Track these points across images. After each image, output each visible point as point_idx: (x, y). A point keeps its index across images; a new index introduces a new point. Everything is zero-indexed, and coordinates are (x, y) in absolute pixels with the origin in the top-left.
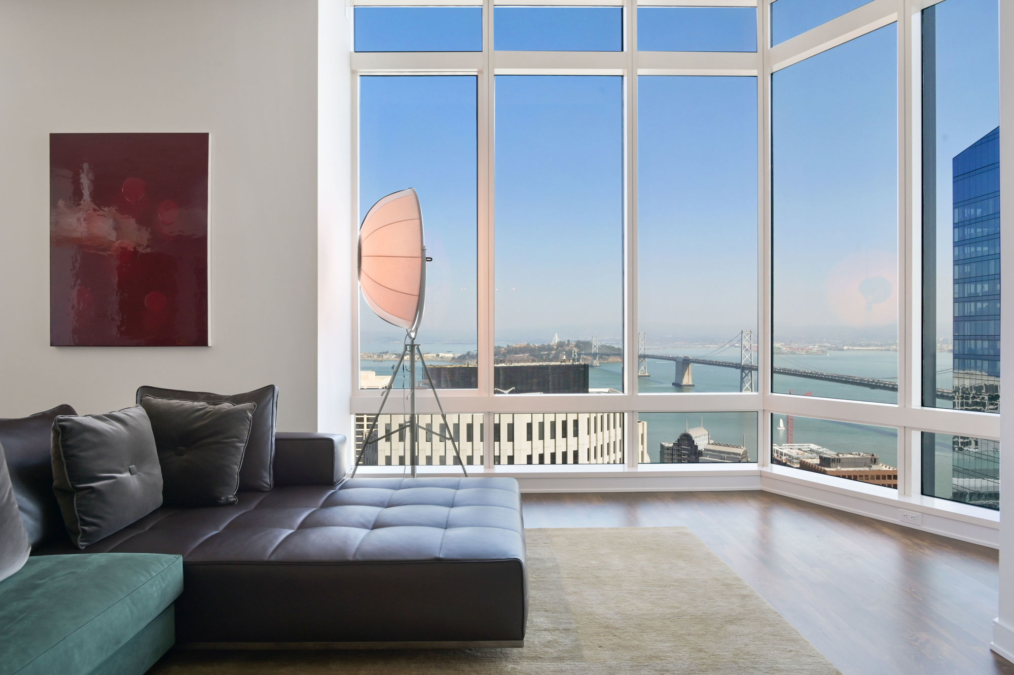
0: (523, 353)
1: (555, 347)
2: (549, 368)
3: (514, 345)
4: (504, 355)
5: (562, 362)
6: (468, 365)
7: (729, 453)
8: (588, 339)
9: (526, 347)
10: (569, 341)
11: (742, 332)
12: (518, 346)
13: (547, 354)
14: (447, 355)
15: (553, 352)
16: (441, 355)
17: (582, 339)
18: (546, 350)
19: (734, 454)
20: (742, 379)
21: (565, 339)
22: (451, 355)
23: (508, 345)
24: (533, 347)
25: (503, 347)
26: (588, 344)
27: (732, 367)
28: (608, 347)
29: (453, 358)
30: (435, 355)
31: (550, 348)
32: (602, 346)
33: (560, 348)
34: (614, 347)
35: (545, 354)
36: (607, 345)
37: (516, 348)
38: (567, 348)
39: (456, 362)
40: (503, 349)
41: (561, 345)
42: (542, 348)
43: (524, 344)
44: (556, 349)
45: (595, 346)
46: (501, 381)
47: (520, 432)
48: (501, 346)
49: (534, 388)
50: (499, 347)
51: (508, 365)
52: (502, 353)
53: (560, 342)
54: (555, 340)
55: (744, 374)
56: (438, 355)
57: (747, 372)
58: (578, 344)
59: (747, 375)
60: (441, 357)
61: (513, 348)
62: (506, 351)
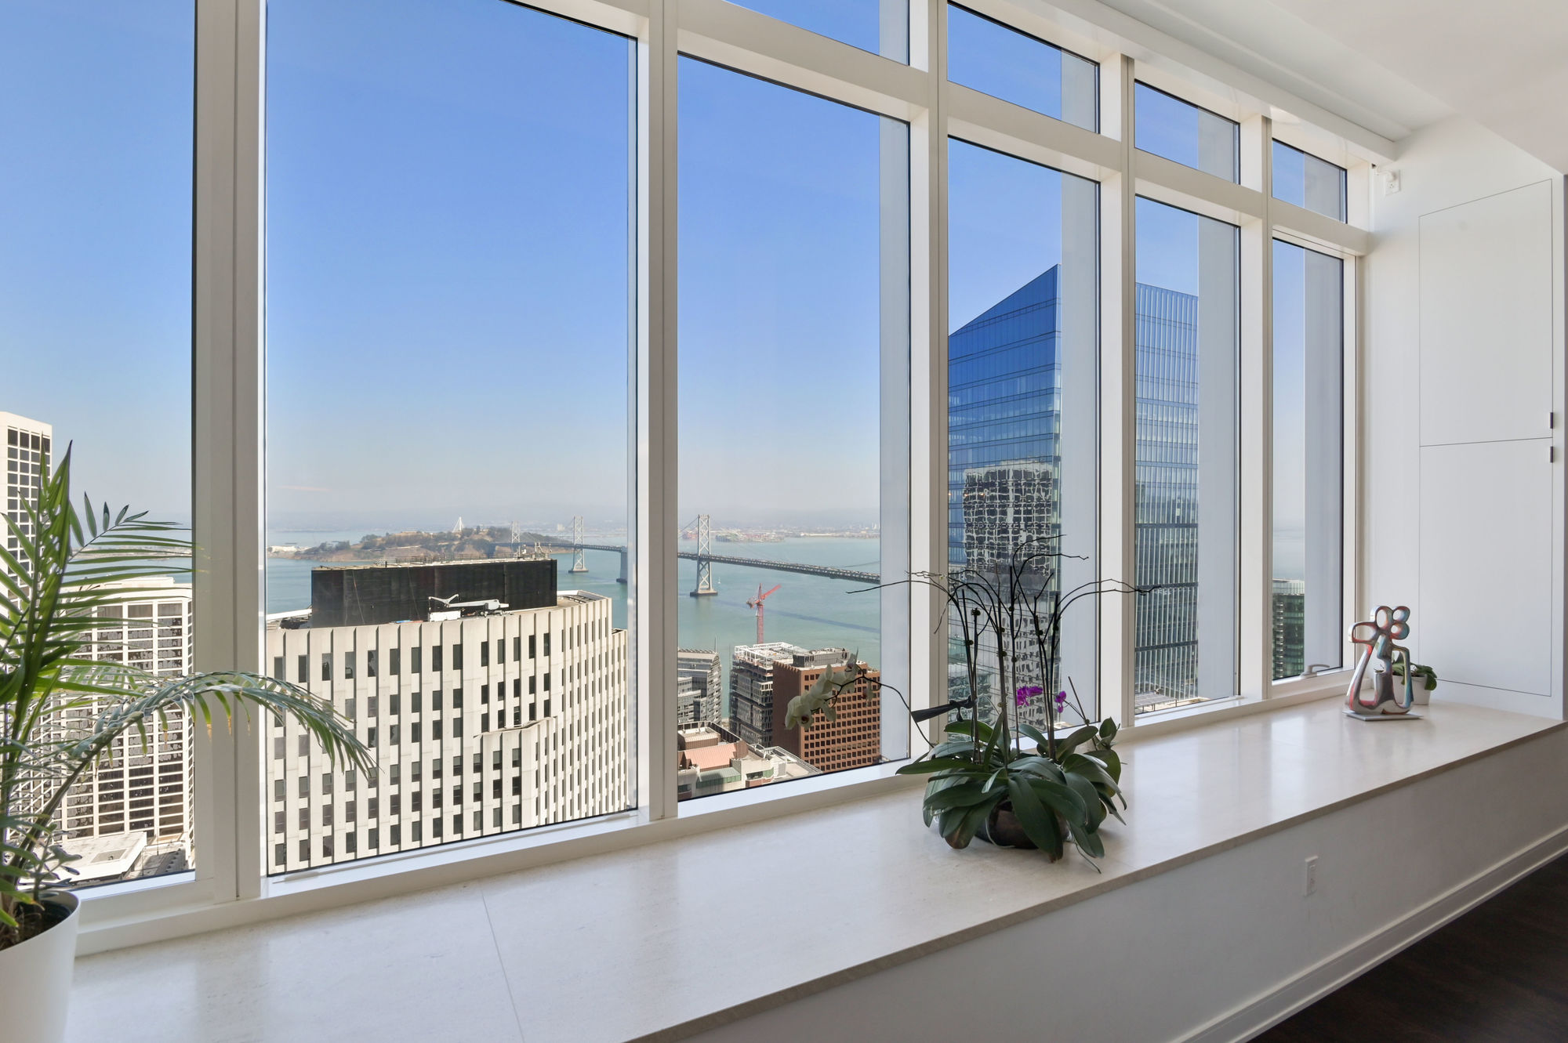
0: (411, 545)
1: (459, 536)
2: (505, 566)
3: (397, 534)
4: (382, 548)
7: (698, 660)
8: (505, 524)
9: (416, 536)
10: (478, 528)
11: (699, 518)
12: (403, 535)
13: (447, 545)
14: (286, 549)
15: (456, 543)
16: (275, 548)
17: (496, 525)
18: (446, 540)
19: (704, 660)
20: (699, 571)
21: (473, 525)
22: (293, 549)
23: (387, 534)
24: (426, 535)
25: (380, 537)
26: (505, 532)
27: (688, 557)
28: (533, 535)
29: (297, 554)
31: (451, 538)
32: (525, 534)
33: (466, 538)
34: (540, 536)
35: (443, 546)
36: (531, 532)
37: (400, 537)
38: (476, 538)
40: (379, 539)
41: (467, 532)
42: (439, 537)
43: (411, 532)
44: (461, 539)
45: (515, 535)
46: (436, 586)
47: (472, 655)
48: (376, 534)
49: (484, 593)
50: (374, 537)
51: (445, 563)
52: (378, 545)
53: (466, 529)
54: (458, 527)
55: (701, 566)
57: (704, 563)
58: (492, 532)
59: (704, 567)
60: (275, 552)
61: (395, 538)
62: (384, 542)
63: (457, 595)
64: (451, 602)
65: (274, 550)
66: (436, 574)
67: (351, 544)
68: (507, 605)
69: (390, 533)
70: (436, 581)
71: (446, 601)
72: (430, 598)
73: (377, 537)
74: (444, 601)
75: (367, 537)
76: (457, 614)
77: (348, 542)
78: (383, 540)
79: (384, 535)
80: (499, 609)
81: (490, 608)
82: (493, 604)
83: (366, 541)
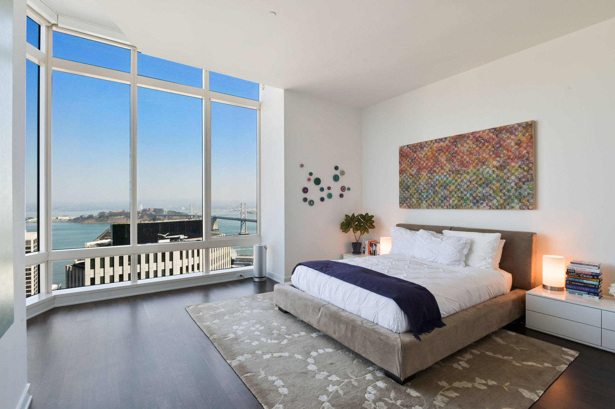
0: (120, 216)
1: (141, 212)
3: (114, 211)
5: (189, 219)
6: (141, 222)
7: (247, 259)
8: (160, 207)
9: (123, 212)
10: (149, 209)
11: (241, 204)
12: (117, 212)
14: (64, 218)
15: (140, 215)
16: (59, 218)
17: (157, 207)
19: (249, 259)
20: (241, 225)
22: (67, 218)
23: (110, 211)
24: (127, 212)
25: (107, 213)
26: (161, 210)
27: (237, 220)
28: (172, 211)
29: (70, 220)
30: (55, 218)
32: (169, 211)
33: (144, 213)
34: (175, 212)
36: (172, 210)
37: (115, 213)
38: (148, 213)
40: (106, 214)
41: (144, 210)
43: (120, 210)
45: (165, 211)
48: (105, 212)
50: (104, 213)
52: (106, 216)
53: (144, 209)
54: (140, 208)
55: (242, 223)
56: (57, 218)
57: (243, 222)
58: (155, 210)
59: (243, 223)
61: (113, 213)
62: (109, 215)
67: (94, 216)
69: (111, 211)
73: (105, 213)
75: (101, 213)
77: (93, 215)
78: (108, 214)
79: (108, 212)
80: (184, 238)
82: (182, 237)
83: (100, 214)
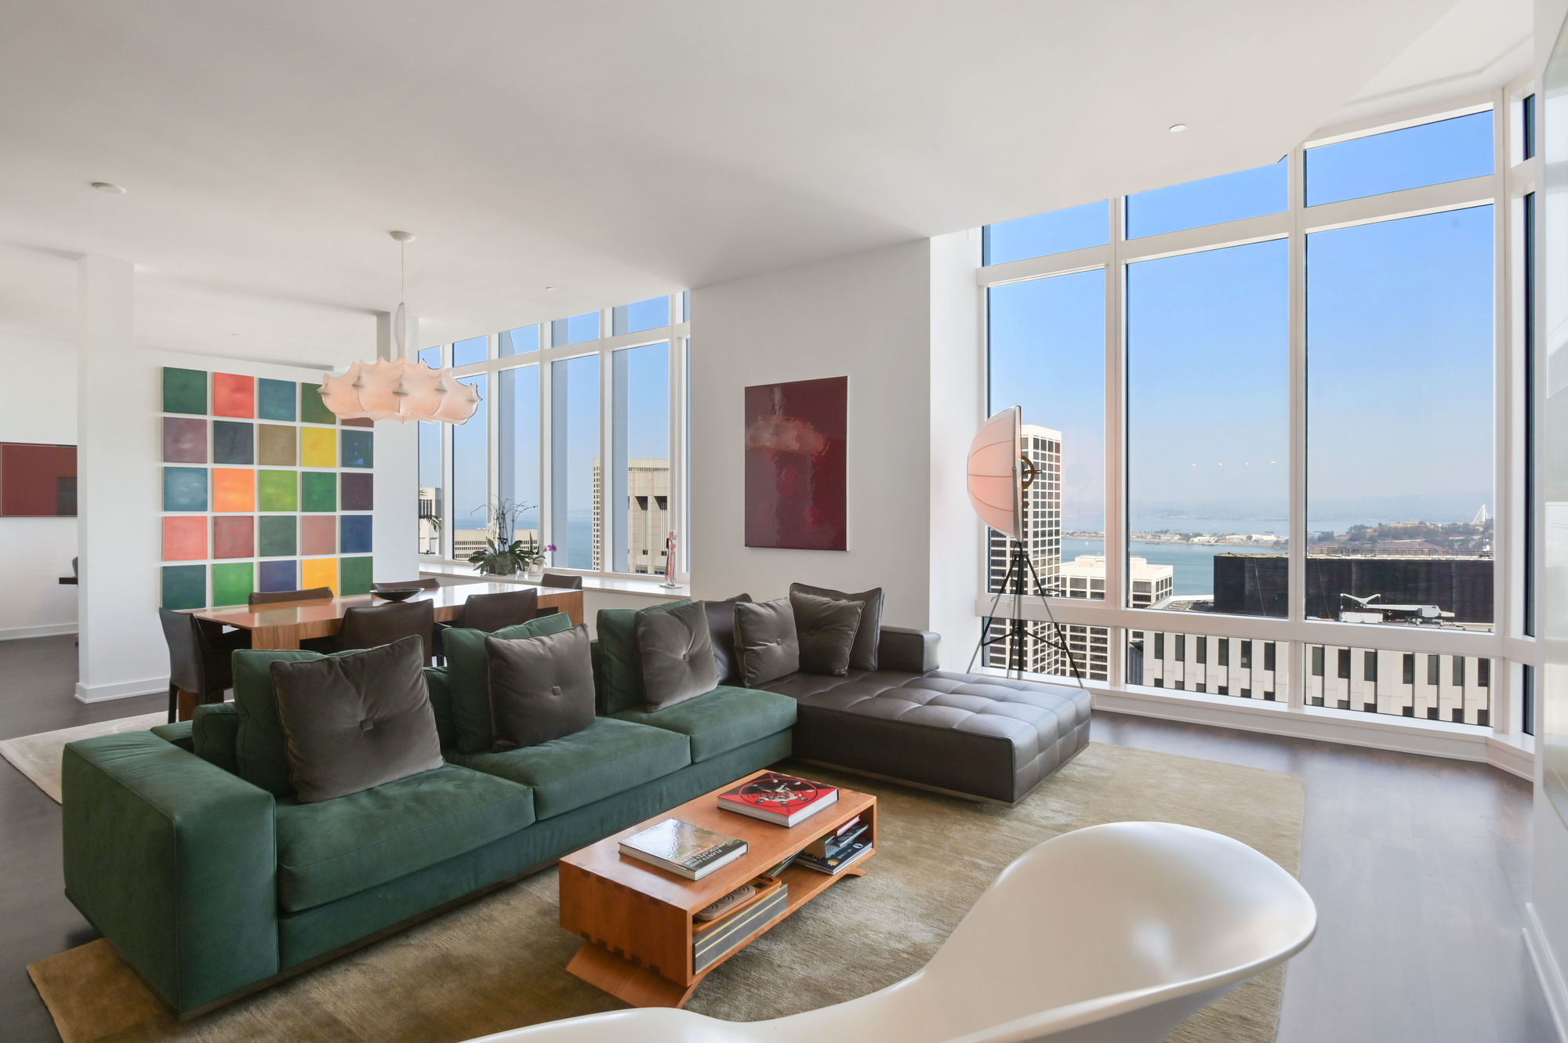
0: (1411, 537)
1: (1481, 529)
2: (1453, 565)
3: (1393, 524)
4: (1372, 540)
5: (1481, 556)
9: (1418, 528)
12: (1400, 526)
13: (1461, 540)
14: (1265, 538)
15: (1476, 537)
16: (1255, 537)
18: (1460, 534)
22: (1273, 538)
23: (1380, 524)
24: (1432, 527)
25: (1371, 528)
29: (1277, 543)
30: (1244, 538)
31: (1469, 531)
35: (1457, 541)
37: (1396, 529)
39: (1281, 548)
40: (1369, 530)
42: (1452, 530)
43: (1413, 523)
44: (1483, 533)
46: (1353, 582)
47: (1390, 665)
48: (1366, 525)
49: (1420, 597)
50: (1363, 527)
51: (1369, 557)
52: (1368, 536)
54: (1480, 517)
56: (1250, 538)
60: (1255, 541)
61: (1390, 528)
62: (1377, 534)
63: (1379, 595)
64: (1370, 602)
65: (1254, 539)
66: (1354, 569)
67: (1335, 535)
68: (1452, 615)
69: (1383, 524)
70: (1354, 577)
71: (1363, 601)
72: (1342, 595)
73: (1367, 528)
74: (1360, 600)
75: (1355, 527)
76: (1379, 617)
77: (1332, 533)
78: (1375, 531)
79: (1376, 526)
80: (1439, 617)
81: (1425, 614)
82: (1430, 611)
83: (1353, 531)
